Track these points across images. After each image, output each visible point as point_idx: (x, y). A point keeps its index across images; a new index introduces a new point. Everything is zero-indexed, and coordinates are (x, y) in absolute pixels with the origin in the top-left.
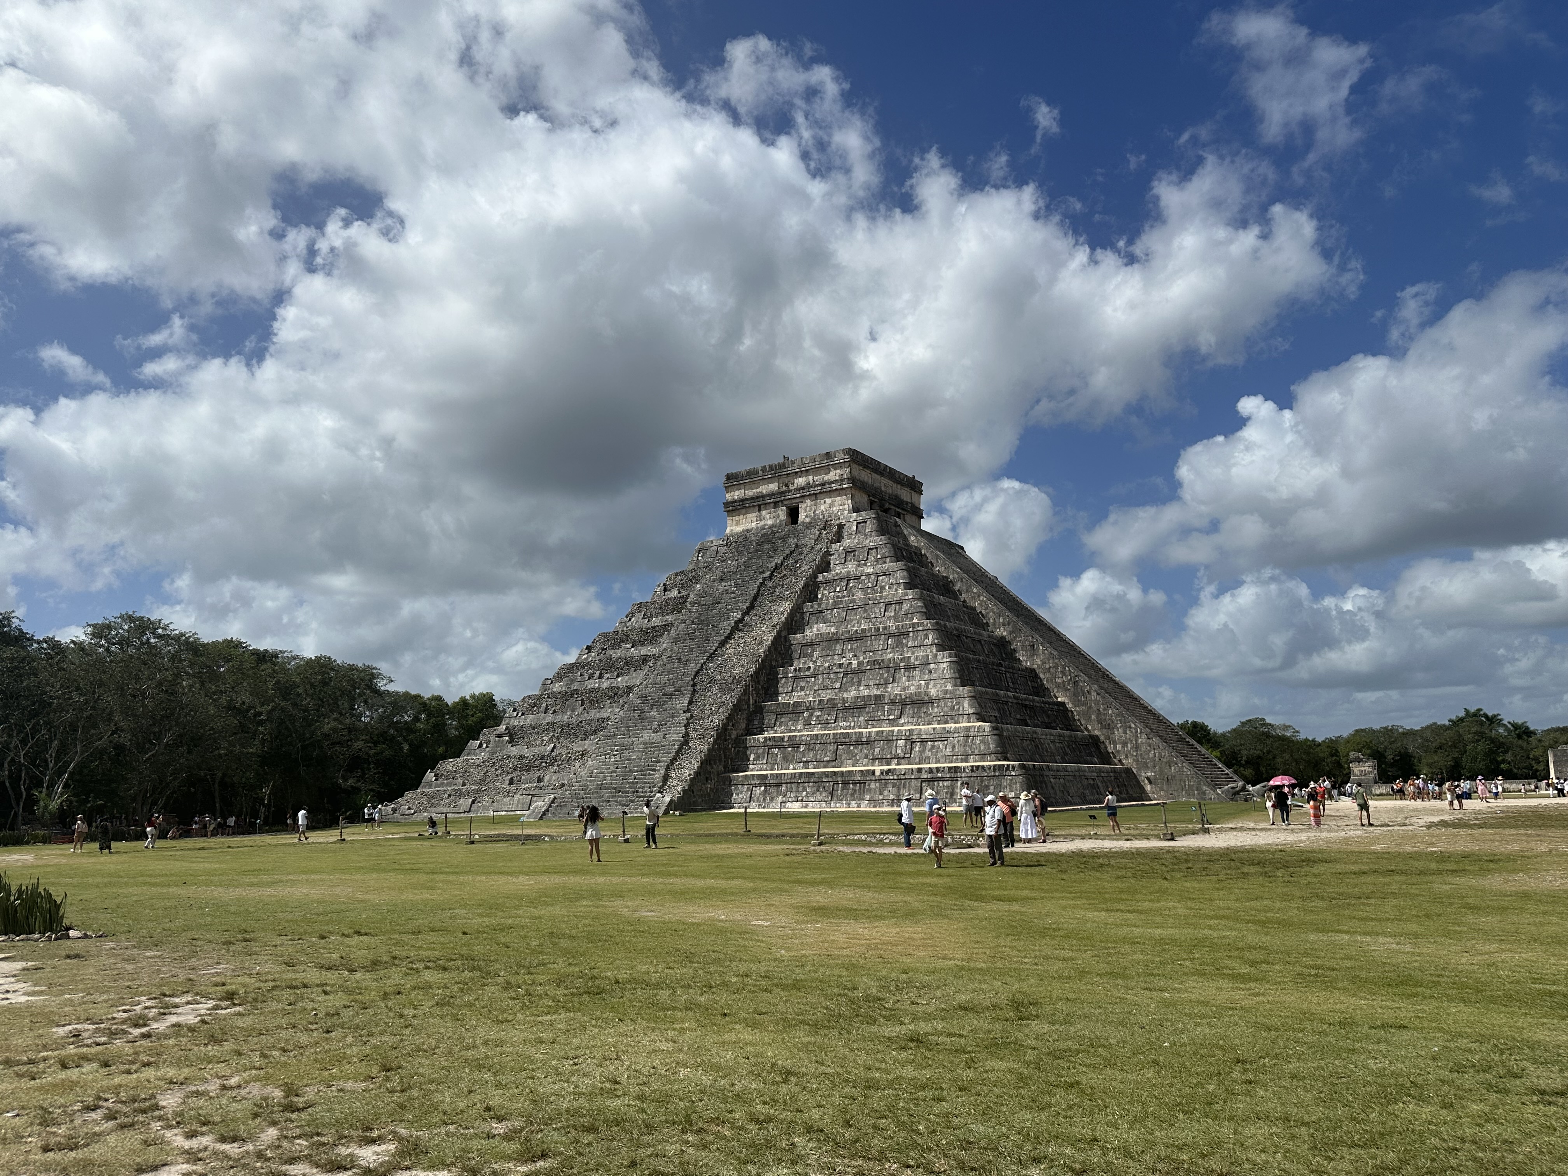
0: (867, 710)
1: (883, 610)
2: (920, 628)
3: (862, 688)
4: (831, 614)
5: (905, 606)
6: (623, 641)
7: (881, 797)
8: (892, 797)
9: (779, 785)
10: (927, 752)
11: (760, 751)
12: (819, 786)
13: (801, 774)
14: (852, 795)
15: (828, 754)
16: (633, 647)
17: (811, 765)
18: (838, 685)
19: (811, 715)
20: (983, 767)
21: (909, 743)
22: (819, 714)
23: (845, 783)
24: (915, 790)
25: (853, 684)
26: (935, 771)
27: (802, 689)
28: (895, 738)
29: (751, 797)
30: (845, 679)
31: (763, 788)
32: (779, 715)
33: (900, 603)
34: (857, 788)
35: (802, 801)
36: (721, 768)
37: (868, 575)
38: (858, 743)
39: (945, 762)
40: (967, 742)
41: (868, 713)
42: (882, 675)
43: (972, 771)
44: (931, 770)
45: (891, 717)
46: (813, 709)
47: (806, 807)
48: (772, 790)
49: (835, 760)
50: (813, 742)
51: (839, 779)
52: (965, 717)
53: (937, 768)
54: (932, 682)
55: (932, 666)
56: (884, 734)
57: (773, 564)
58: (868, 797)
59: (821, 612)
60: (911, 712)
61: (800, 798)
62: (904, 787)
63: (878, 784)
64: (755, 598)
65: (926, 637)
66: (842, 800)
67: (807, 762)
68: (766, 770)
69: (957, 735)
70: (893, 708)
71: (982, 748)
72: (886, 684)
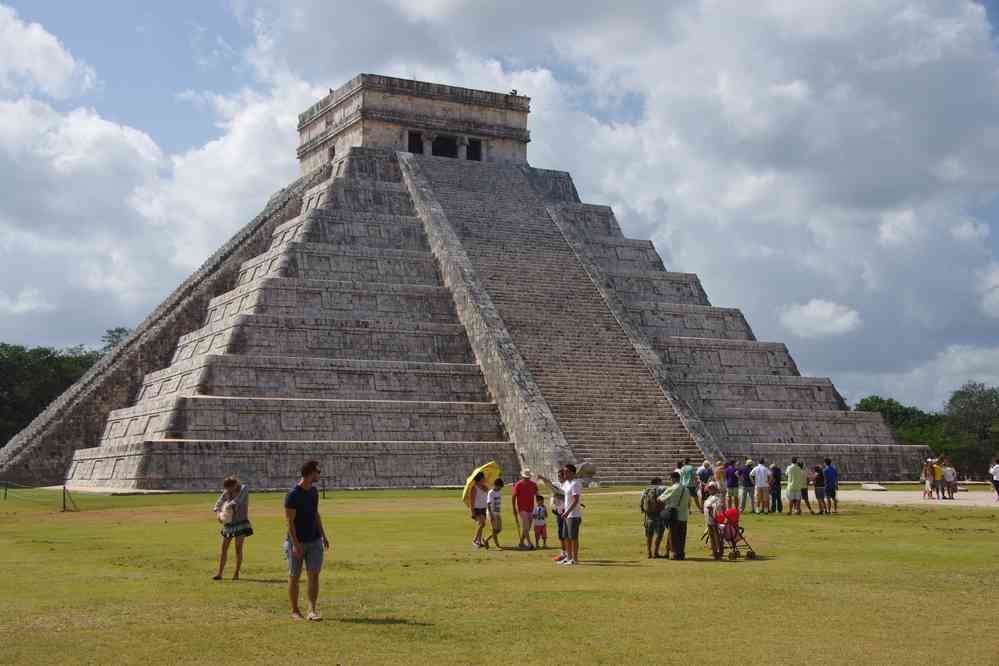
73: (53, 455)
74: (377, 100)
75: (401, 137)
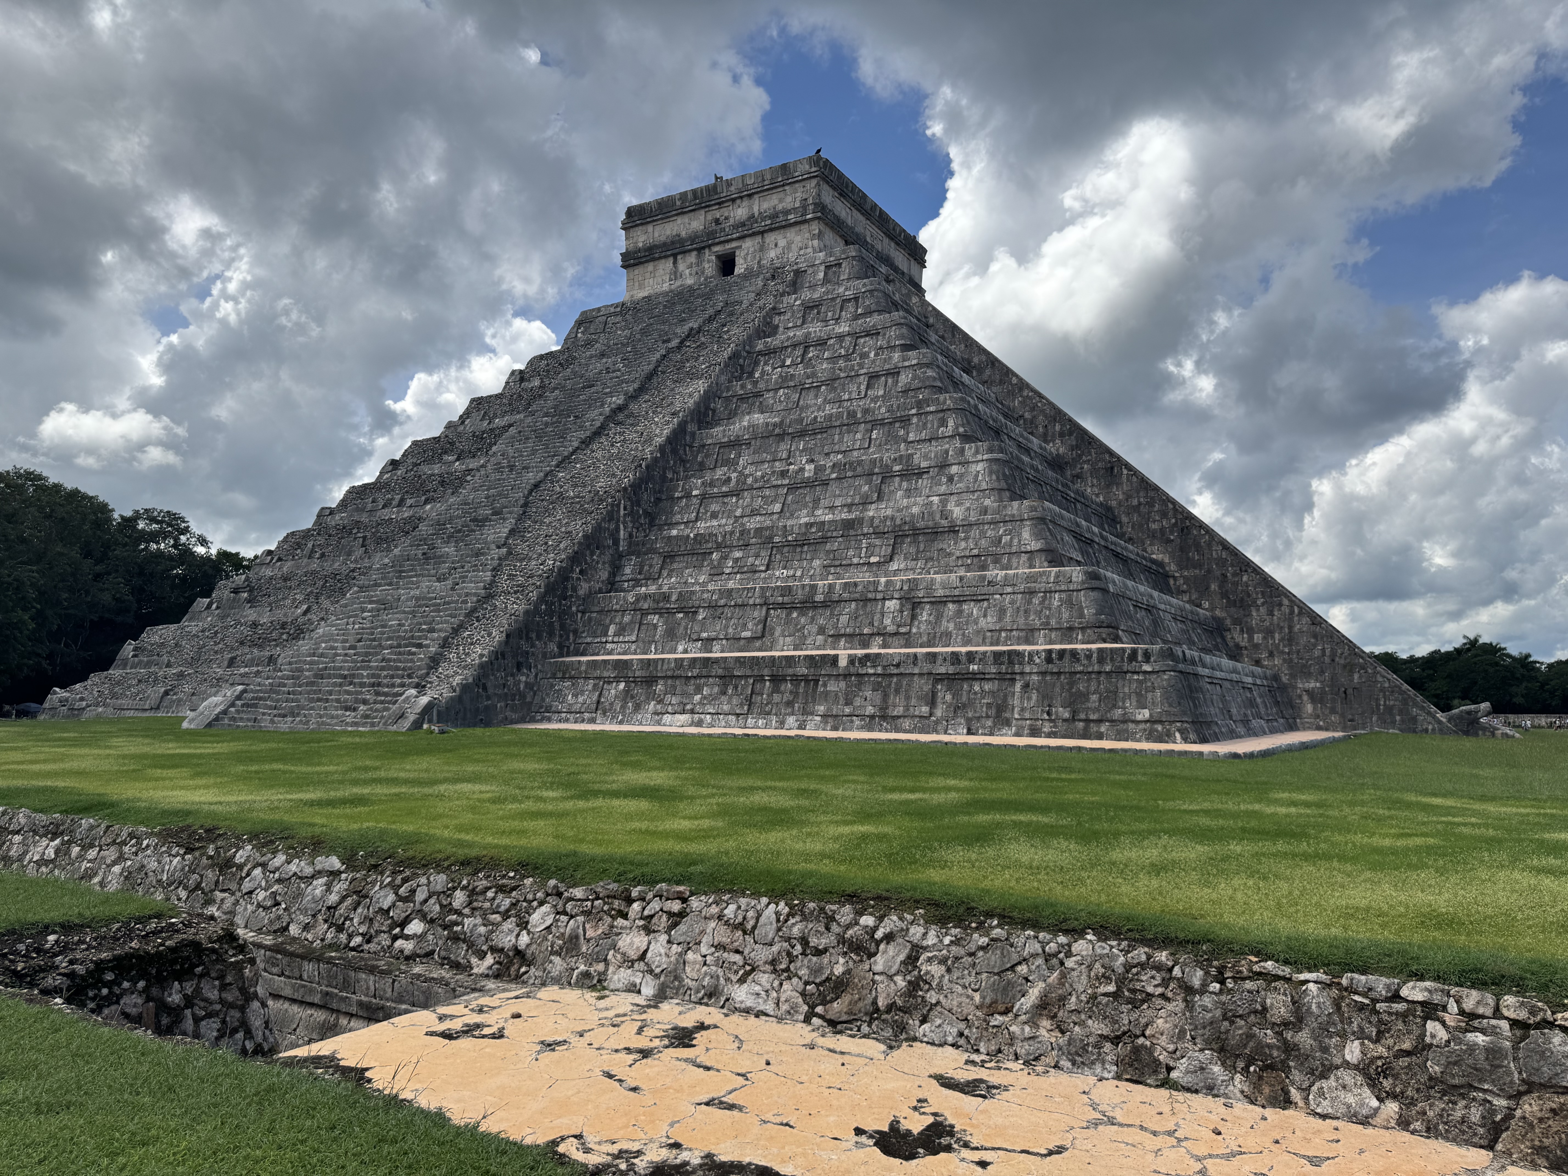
0: (828, 546)
1: (863, 387)
2: (932, 409)
3: (819, 512)
4: (774, 398)
5: (904, 379)
6: (446, 453)
7: (847, 710)
8: (870, 710)
9: (650, 681)
10: (944, 623)
11: (627, 619)
12: (726, 686)
13: (694, 660)
14: (790, 704)
15: (750, 625)
16: (458, 459)
17: (716, 647)
18: (777, 507)
19: (725, 558)
20: (1074, 653)
21: (909, 606)
22: (738, 554)
23: (777, 680)
24: (919, 698)
25: (805, 506)
26: (964, 659)
27: (714, 516)
28: (879, 596)
29: (598, 702)
30: (790, 498)
31: (622, 686)
32: (669, 558)
33: (894, 373)
34: (801, 690)
35: (692, 712)
36: (553, 647)
37: (841, 337)
38: (808, 605)
39: (984, 643)
40: (1029, 602)
41: (828, 552)
42: (857, 489)
43: (1049, 660)
44: (955, 657)
45: (873, 560)
46: (731, 547)
47: (700, 724)
48: (637, 690)
49: (763, 635)
50: (722, 602)
51: (766, 672)
52: (1024, 557)
53: (970, 654)
54: (954, 498)
55: (954, 469)
56: (860, 588)
57: (686, 328)
58: (821, 709)
59: (758, 395)
60: (913, 550)
61: (688, 707)
62: (897, 691)
63: (842, 684)
64: (650, 376)
65: (943, 423)
66: (769, 713)
67: (710, 640)
68: (635, 653)
69: (1009, 589)
70: (878, 542)
71: (1065, 615)
72: (865, 503)
74: (829, 197)
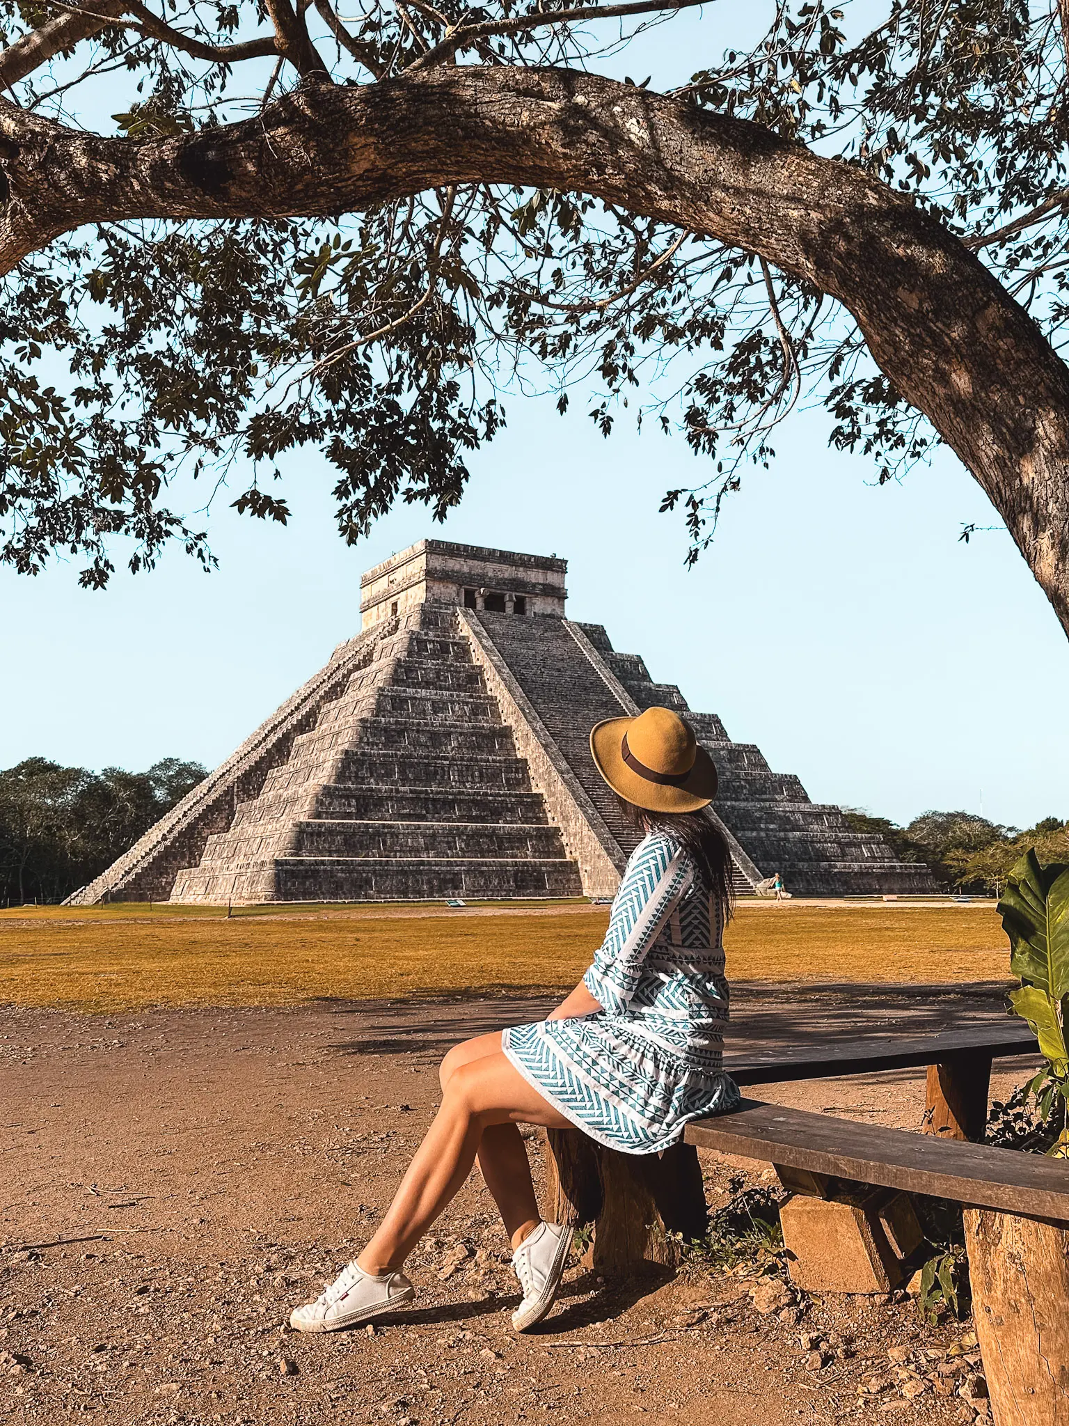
9: (194, 879)
14: (212, 889)
17: (224, 861)
29: (182, 890)
31: (189, 882)
38: (245, 840)
40: (279, 839)
48: (191, 884)
50: (231, 839)
51: (212, 874)
52: (304, 814)
59: (329, 712)
73: (161, 874)
75: (458, 595)
